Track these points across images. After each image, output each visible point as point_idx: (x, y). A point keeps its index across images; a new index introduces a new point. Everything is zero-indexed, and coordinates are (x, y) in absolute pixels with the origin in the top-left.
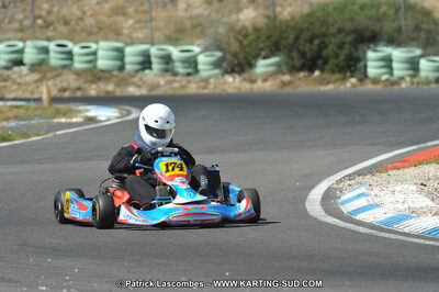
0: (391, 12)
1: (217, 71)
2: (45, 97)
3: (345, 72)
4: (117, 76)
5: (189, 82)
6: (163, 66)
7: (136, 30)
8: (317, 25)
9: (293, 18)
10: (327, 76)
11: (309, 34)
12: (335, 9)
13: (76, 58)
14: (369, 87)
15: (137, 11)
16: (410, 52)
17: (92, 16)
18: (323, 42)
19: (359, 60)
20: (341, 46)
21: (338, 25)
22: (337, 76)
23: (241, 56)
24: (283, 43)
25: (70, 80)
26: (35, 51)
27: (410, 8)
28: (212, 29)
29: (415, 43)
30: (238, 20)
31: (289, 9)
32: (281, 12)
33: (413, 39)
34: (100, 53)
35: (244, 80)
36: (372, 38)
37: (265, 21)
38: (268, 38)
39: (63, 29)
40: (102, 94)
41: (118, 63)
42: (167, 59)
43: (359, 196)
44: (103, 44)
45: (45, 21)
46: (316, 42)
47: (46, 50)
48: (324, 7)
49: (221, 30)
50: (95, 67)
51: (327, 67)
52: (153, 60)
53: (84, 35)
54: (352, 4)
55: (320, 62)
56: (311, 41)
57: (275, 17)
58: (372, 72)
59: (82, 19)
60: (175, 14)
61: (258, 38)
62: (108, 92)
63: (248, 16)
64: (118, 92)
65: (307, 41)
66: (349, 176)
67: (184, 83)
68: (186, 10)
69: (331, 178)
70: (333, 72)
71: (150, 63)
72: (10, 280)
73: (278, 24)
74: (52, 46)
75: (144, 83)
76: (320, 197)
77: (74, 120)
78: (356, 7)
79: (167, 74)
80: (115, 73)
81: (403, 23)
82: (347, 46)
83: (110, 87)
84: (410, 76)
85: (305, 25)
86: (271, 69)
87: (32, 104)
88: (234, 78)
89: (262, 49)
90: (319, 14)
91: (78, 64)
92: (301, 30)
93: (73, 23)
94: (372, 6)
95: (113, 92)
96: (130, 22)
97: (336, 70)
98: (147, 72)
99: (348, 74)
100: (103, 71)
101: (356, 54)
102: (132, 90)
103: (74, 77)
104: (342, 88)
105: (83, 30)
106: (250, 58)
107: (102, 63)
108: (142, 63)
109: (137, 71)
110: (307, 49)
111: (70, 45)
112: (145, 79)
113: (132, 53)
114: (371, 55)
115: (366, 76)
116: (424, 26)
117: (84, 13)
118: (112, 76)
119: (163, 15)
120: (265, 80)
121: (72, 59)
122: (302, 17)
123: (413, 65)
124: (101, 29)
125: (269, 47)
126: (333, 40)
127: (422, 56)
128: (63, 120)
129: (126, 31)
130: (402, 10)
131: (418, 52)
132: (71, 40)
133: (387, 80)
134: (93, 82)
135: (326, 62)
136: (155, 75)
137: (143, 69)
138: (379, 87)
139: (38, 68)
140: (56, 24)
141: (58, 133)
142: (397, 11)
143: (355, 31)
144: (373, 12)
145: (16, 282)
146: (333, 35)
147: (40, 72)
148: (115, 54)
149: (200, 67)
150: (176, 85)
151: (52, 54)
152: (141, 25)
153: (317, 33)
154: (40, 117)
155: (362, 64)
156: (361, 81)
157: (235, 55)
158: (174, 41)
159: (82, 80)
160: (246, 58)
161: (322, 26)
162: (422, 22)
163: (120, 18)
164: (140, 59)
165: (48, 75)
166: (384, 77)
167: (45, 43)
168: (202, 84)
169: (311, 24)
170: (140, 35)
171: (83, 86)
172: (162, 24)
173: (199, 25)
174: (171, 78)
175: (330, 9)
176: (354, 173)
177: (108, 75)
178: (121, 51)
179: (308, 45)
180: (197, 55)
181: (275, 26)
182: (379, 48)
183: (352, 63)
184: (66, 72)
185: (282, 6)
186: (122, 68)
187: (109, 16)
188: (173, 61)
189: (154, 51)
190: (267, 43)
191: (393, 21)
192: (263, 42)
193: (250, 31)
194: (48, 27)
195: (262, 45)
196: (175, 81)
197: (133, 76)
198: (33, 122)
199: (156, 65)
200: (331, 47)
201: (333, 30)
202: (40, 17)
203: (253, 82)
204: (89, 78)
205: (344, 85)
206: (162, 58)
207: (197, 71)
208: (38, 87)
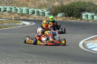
0: (88, 5)
2: (13, 18)
3: (78, 17)
4: (27, 15)
5: (43, 17)
6: (37, 14)
7: (31, 5)
8: (72, 7)
9: (67, 5)
10: (73, 18)
11: (70, 9)
12: (76, 4)
13: (18, 11)
14: (82, 21)
15: (32, 1)
16: (92, 14)
17: (22, 1)
18: (73, 11)
19: (81, 15)
20: (77, 12)
21: (77, 7)
23: (55, 13)
24: (64, 10)
25: (17, 15)
26: (9, 8)
27: (93, 4)
28: (48, 6)
29: (93, 12)
30: (54, 5)
31: (66, 3)
32: (64, 4)
33: (93, 11)
34: (23, 10)
35: (55, 18)
36: (84, 11)
37: (60, 5)
38: (61, 9)
39: (15, 4)
40: (24, 19)
41: (27, 12)
42: (38, 12)
43: (92, 45)
44: (24, 8)
45: (11, 2)
46: (72, 10)
47: (11, 9)
48: (73, 3)
49: (51, 6)
50: (22, 13)
51: (74, 16)
52: (35, 12)
53: (20, 6)
54: (80, 3)
55: (72, 15)
56: (70, 10)
57: (63, 5)
58: (83, 18)
59: (19, 2)
60: (40, 2)
61: (59, 9)
62: (25, 19)
63: (56, 4)
64: (27, 19)
65: (69, 10)
66: (87, 40)
67: (42, 18)
68: (43, 2)
69: (83, 40)
70: (75, 17)
71: (34, 13)
72: (21, 58)
73: (63, 6)
74: (13, 8)
75: (33, 17)
76: (82, 44)
77: (20, 24)
78: (81, 3)
79: (38, 15)
80: (27, 14)
81: (91, 8)
82: (78, 12)
83: (25, 18)
84: (92, 19)
85: (69, 7)
86: (61, 16)
87: (10, 20)
89: (59, 11)
90: (72, 4)
91: (19, 12)
92: (68, 8)
93: (17, 3)
94: (84, 3)
95: (26, 19)
96: (30, 3)
97: (76, 17)
98: (34, 15)
99: (78, 18)
100: (24, 14)
101: (80, 14)
102: (30, 18)
103: (18, 15)
104: (77, 21)
105: (20, 5)
106: (57, 13)
107: (24, 12)
109: (32, 14)
110: (69, 12)
111: (17, 8)
112: (33, 16)
113: (31, 10)
114: (83, 14)
115: (82, 19)
116: (95, 9)
117: (20, 1)
118: (26, 15)
119: (37, 2)
120: (60, 18)
121: (17, 11)
122: (69, 5)
123: (93, 17)
124: (23, 5)
125: (61, 11)
126: (75, 10)
127: (95, 15)
128: (18, 24)
129: (29, 5)
130: (91, 5)
131: (94, 14)
133: (87, 20)
134: (21, 16)
135: (73, 15)
136: (35, 15)
137: (33, 14)
138: (85, 21)
140: (14, 3)
141: (18, 27)
142: (90, 5)
143: (80, 9)
144: (84, 5)
145: (23, 59)
146: (75, 9)
147: (10, 13)
149: (45, 14)
150: (40, 18)
151: (13, 9)
152: (33, 4)
153: (72, 9)
154: (13, 23)
155: (81, 16)
156: (81, 20)
157: (53, 12)
158: (40, 8)
159: (19, 15)
160: (56, 13)
161: (73, 7)
162: (95, 8)
163: (28, 3)
164: (32, 12)
165: (12, 14)
166: (86, 19)
167: (11, 7)
168: (46, 18)
169: (71, 6)
170: (32, 6)
171: (19, 17)
172: (37, 4)
173: (45, 5)
174: (39, 16)
175: (75, 4)
176: (88, 40)
177: (25, 15)
178: (28, 10)
179: (70, 11)
180: (45, 12)
181: (63, 7)
182: (85, 13)
183: (79, 16)
184: (16, 13)
185: (64, 2)
186: (28, 13)
187: (26, 2)
188: (40, 13)
189: (35, 10)
190: (61, 10)
191: (89, 7)
192: (60, 10)
193: (57, 7)
194: (12, 3)
195: (59, 10)
196: (40, 17)
197: (31, 15)
198: (11, 24)
199: (36, 13)
200: (75, 12)
201: (75, 8)
202: (10, 1)
203: (57, 18)
204: (21, 15)
205: (77, 20)
206: (37, 12)
207: (45, 15)
208: (9, 16)
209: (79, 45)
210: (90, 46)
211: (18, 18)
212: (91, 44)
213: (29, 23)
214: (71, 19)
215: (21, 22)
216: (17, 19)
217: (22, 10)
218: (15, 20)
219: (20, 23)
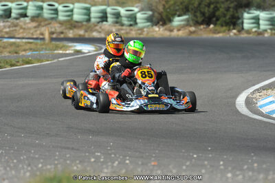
1: (149, 24)
2: (47, 36)
3: (230, 26)
4: (86, 25)
5: (132, 30)
6: (115, 20)
10: (218, 28)
11: (208, 1)
13: (60, 13)
14: (244, 35)
16: (271, 14)
18: (216, 7)
19: (238, 18)
20: (228, 9)
22: (224, 28)
23: (164, 15)
24: (191, 7)
25: (56, 27)
26: (35, 8)
33: (273, 6)
34: (75, 10)
35: (166, 29)
36: (247, 5)
38: (181, 3)
40: (77, 37)
41: (86, 17)
42: (118, 15)
43: (271, 102)
44: (77, 5)
46: (212, 6)
47: (41, 8)
50: (72, 19)
51: (219, 22)
52: (109, 15)
55: (214, 19)
56: (209, 5)
58: (246, 26)
61: (175, 3)
62: (80, 35)
64: (87, 35)
65: (206, 6)
66: (258, 90)
67: (128, 31)
69: (246, 91)
70: (222, 26)
71: (107, 17)
72: (73, 149)
74: (45, 5)
75: (103, 30)
76: (244, 102)
77: (68, 52)
79: (117, 25)
80: (85, 23)
82: (231, 10)
83: (82, 32)
84: (271, 29)
86: (182, 23)
87: (39, 41)
88: (159, 28)
89: (177, 10)
91: (61, 17)
95: (84, 35)
97: (224, 24)
98: (105, 23)
99: (232, 27)
100: (77, 22)
101: (236, 15)
102: (95, 34)
103: (59, 25)
104: (228, 36)
106: (170, 16)
107: (76, 17)
108: (101, 18)
109: (99, 23)
110: (206, 11)
111: (57, 5)
112: (103, 27)
113: (95, 11)
114: (246, 15)
115: (243, 28)
118: (83, 25)
120: (179, 30)
121: (57, 14)
123: (272, 22)
125: (182, 9)
126: (223, 6)
128: (61, 52)
132: (57, 2)
133: (256, 32)
134: (70, 29)
135: (217, 20)
136: (110, 25)
137: (102, 21)
138: (251, 35)
139: (36, 19)
141: (60, 59)
145: (78, 150)
146: (223, 2)
147: (37, 21)
148: (85, 11)
149: (138, 21)
150: (123, 32)
151: (45, 11)
154: (46, 49)
155: (240, 21)
156: (239, 31)
157: (160, 14)
158: (122, 4)
159: (63, 27)
160: (167, 16)
164: (100, 15)
165: (43, 24)
166: (254, 30)
167: (40, 4)
168: (139, 32)
171: (64, 31)
174: (120, 27)
176: (260, 88)
177: (80, 24)
178: (88, 9)
179: (207, 8)
180: (136, 13)
182: (251, 11)
183: (235, 20)
184: (53, 22)
186: (89, 20)
188: (121, 17)
189: (109, 10)
190: (181, 7)
192: (179, 5)
195: (177, 8)
196: (122, 29)
197: (96, 26)
198: (41, 52)
199: (110, 19)
200: (221, 10)
203: (171, 31)
204: (68, 26)
205: (229, 34)
206: (114, 14)
207: (136, 23)
208: (36, 31)
209: (235, 103)
210: (268, 107)
211: (62, 36)
212: (271, 99)
213: (94, 49)
214: (211, 30)
215: (70, 44)
216: (59, 39)
217: (72, 11)
218: (52, 39)
219: (66, 48)
